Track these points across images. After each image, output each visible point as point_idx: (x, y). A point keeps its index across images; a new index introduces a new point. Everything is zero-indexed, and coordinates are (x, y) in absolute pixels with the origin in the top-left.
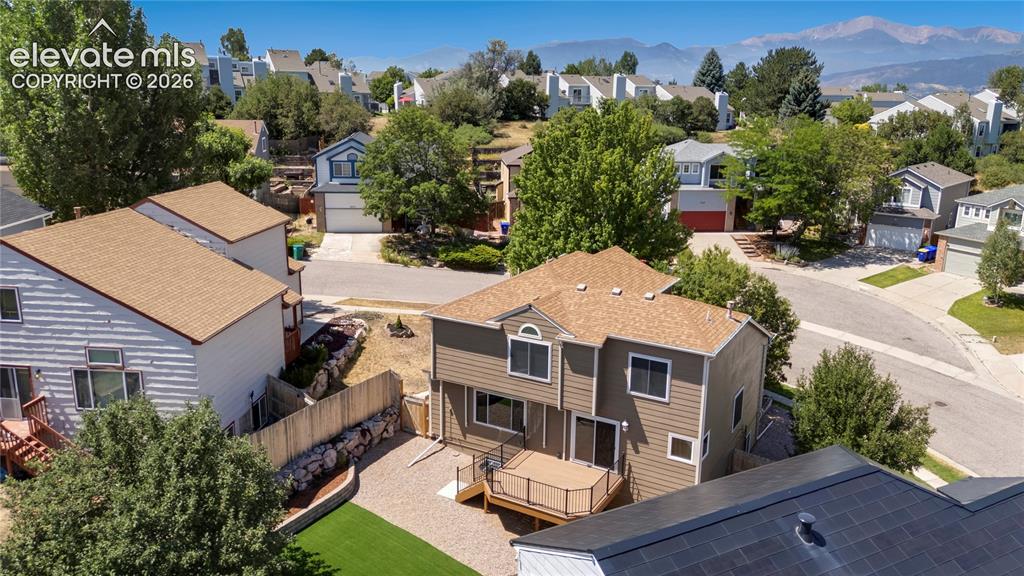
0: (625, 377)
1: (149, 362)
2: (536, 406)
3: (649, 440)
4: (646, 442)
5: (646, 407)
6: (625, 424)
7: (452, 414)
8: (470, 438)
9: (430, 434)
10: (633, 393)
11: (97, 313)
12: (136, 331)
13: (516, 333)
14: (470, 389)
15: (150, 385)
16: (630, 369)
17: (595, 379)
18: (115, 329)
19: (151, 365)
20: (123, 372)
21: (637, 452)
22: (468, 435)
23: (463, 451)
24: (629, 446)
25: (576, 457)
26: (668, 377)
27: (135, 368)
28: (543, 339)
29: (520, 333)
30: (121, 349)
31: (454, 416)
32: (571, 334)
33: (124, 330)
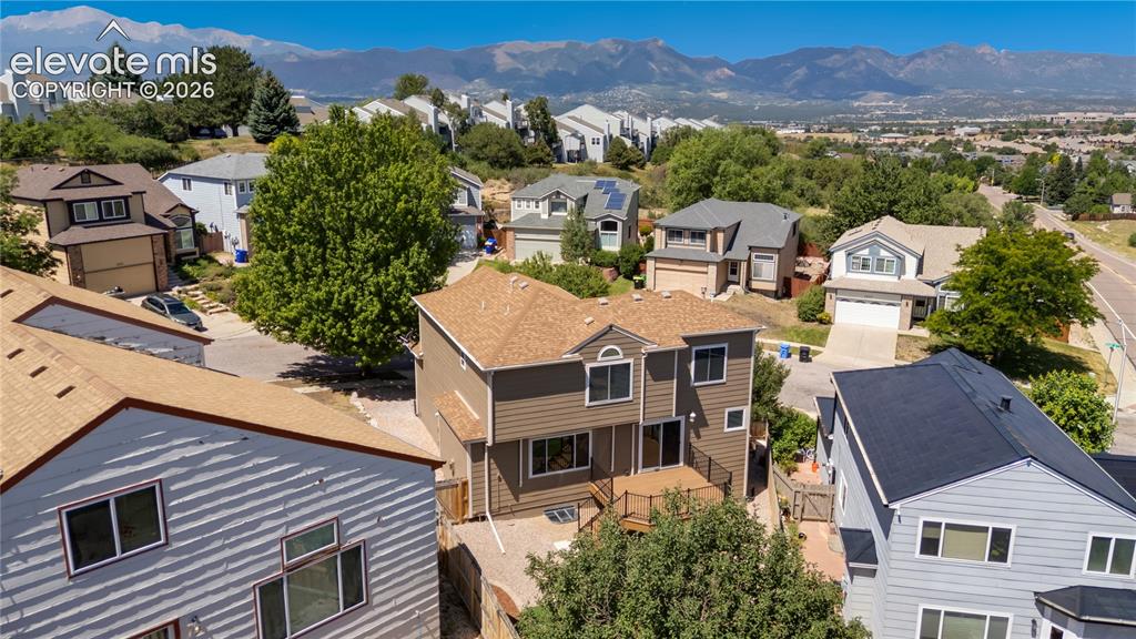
0: (689, 371)
1: (375, 521)
2: (601, 432)
3: (709, 422)
4: (707, 425)
5: (707, 394)
6: (693, 415)
7: (500, 480)
8: (524, 498)
9: (470, 515)
10: (696, 384)
11: (303, 474)
12: (360, 480)
13: (595, 359)
14: (526, 441)
15: (376, 556)
16: (693, 363)
17: (675, 381)
18: (329, 491)
19: (380, 524)
20: (339, 554)
21: (698, 436)
22: (521, 496)
23: (515, 517)
24: (693, 435)
25: (643, 467)
26: (726, 358)
27: (354, 540)
28: (625, 356)
29: (599, 359)
30: (337, 518)
31: (503, 481)
32: (653, 343)
33: (341, 486)
